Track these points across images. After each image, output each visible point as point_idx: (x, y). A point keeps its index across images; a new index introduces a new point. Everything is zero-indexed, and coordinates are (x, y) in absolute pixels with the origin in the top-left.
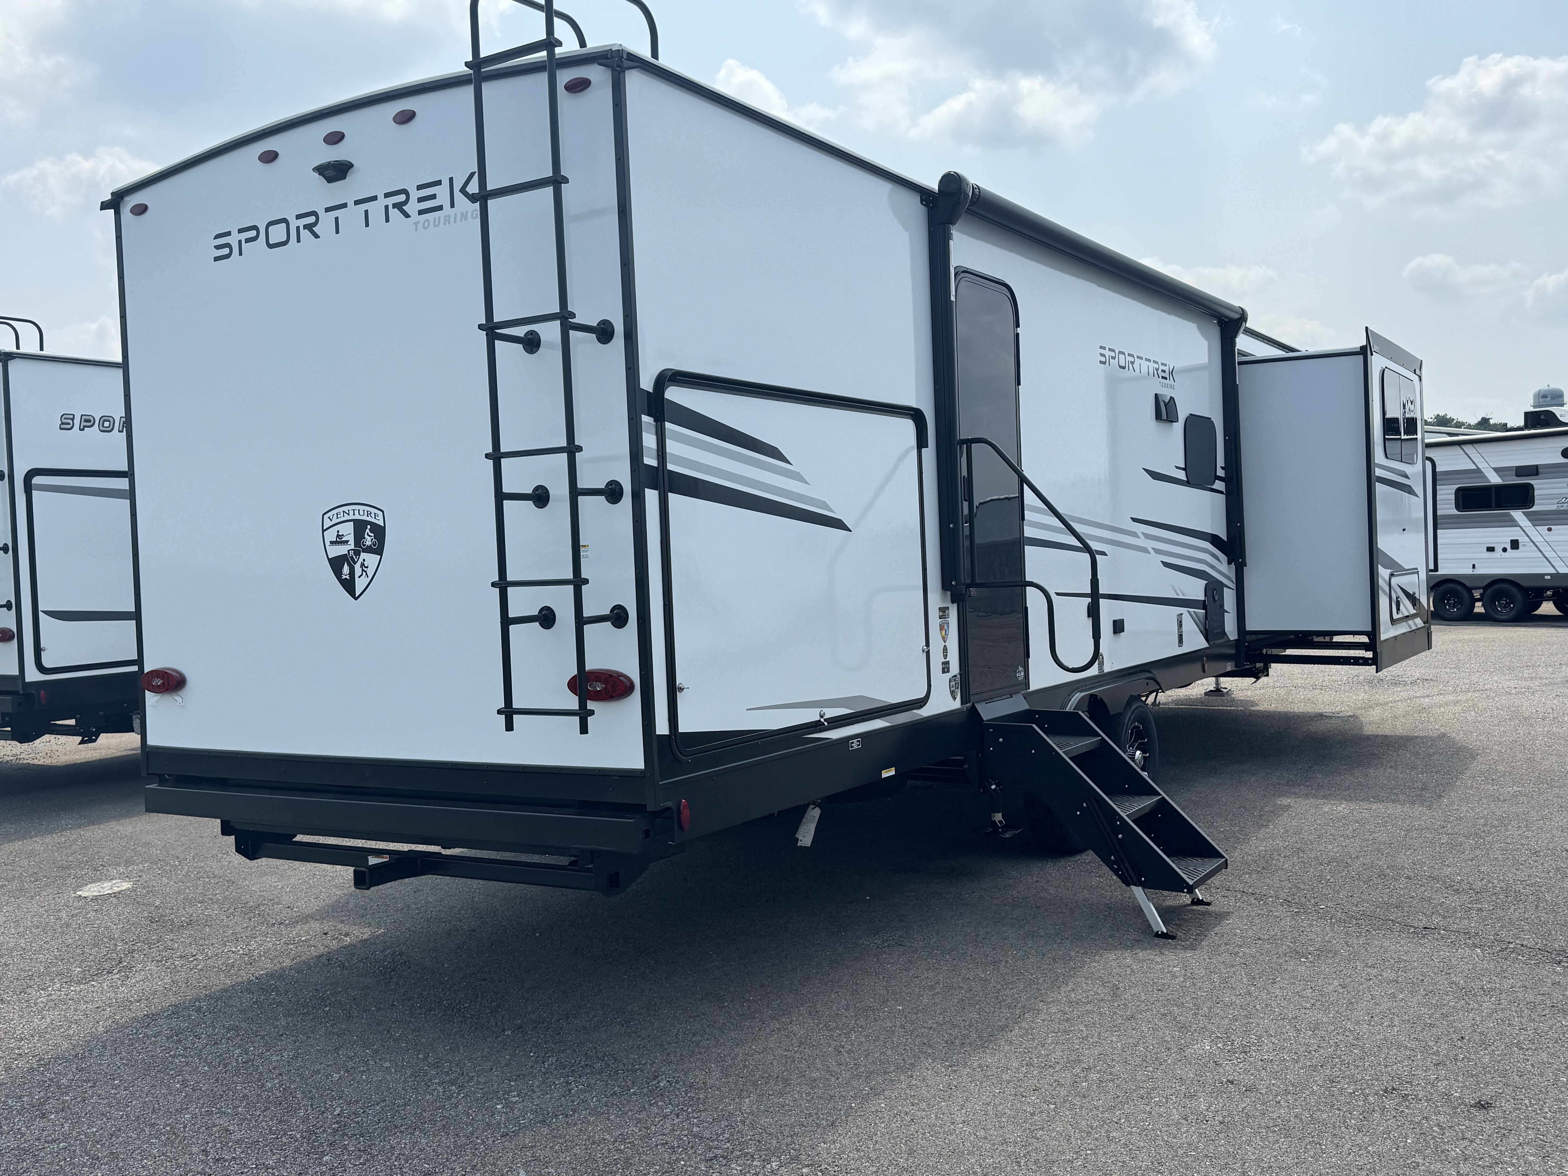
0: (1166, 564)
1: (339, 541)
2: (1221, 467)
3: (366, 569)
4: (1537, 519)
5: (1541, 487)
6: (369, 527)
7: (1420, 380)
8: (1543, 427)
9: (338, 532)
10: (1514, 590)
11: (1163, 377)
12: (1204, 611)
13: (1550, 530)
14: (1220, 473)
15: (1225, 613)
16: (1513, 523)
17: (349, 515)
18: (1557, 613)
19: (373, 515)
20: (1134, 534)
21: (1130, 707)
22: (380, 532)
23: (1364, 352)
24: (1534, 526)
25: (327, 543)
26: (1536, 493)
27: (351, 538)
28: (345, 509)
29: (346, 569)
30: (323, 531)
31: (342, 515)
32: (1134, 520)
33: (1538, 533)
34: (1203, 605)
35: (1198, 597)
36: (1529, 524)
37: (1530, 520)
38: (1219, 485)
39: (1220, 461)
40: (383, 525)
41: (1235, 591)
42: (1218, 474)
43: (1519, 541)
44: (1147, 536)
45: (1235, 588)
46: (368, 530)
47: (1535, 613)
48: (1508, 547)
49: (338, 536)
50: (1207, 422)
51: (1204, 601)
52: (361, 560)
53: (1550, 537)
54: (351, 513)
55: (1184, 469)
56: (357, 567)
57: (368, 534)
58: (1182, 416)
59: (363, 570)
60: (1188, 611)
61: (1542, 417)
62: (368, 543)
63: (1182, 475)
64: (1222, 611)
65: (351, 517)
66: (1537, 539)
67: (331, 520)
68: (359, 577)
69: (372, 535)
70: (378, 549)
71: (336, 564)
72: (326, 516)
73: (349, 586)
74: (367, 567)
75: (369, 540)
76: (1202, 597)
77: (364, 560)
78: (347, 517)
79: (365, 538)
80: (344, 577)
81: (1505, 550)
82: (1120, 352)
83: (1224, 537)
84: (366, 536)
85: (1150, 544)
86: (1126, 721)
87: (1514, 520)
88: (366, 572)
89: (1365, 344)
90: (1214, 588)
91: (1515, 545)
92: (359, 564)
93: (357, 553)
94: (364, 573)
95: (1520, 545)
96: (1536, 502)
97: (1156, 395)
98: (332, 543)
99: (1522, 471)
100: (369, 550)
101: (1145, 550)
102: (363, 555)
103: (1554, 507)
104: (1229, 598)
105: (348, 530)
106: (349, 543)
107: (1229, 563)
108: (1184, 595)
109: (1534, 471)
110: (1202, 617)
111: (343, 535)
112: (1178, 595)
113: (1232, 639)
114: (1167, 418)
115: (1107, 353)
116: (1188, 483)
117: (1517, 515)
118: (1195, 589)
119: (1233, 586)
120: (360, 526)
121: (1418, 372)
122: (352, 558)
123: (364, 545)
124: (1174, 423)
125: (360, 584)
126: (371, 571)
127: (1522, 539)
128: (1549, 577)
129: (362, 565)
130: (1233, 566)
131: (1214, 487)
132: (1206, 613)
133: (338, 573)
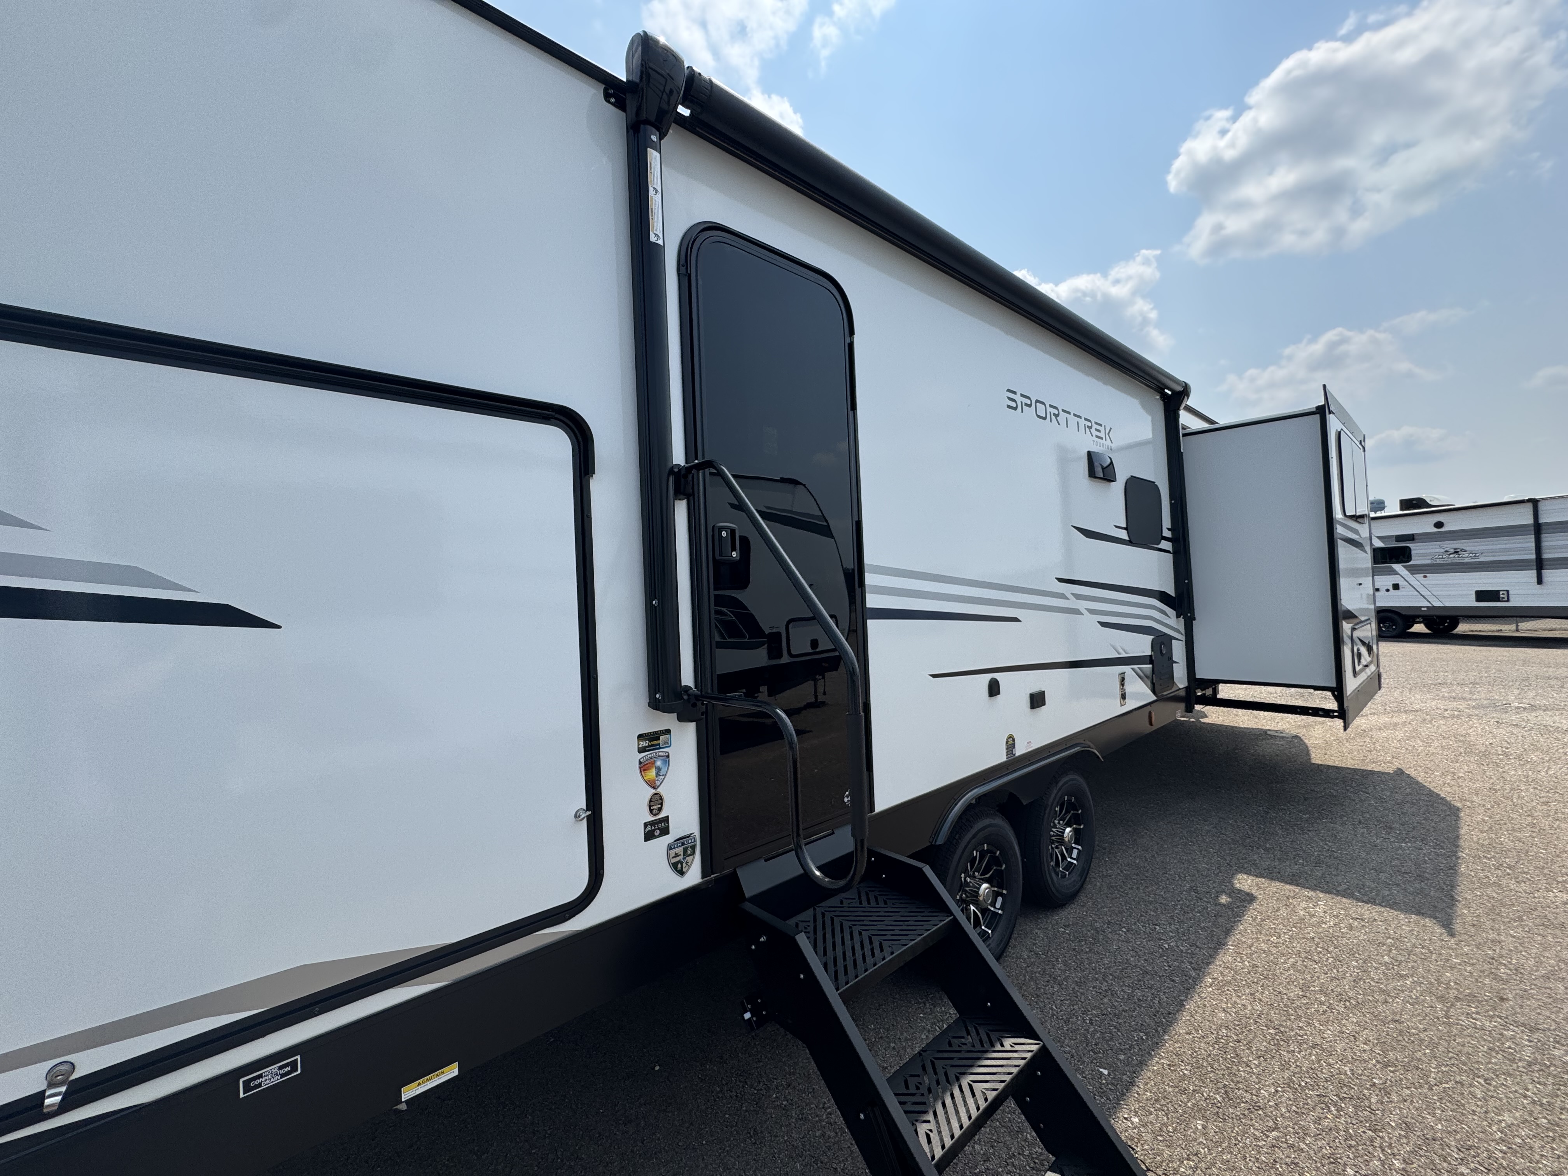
0: (1103, 624)
2: (1168, 529)
4: (1414, 570)
5: (1416, 548)
7: (1364, 451)
8: (1415, 508)
10: (1395, 617)
11: (1097, 437)
12: (1151, 666)
13: (1425, 577)
14: (1167, 533)
15: (1174, 664)
16: (1395, 573)
18: (1427, 631)
20: (1063, 596)
21: (1057, 783)
23: (1322, 412)
26: (1413, 552)
32: (1061, 580)
33: (1416, 580)
34: (1150, 660)
35: (1144, 652)
36: (1407, 572)
38: (1165, 545)
39: (1167, 522)
41: (1184, 643)
42: (1164, 535)
44: (1078, 597)
45: (1184, 639)
47: (1409, 631)
48: (1391, 588)
50: (1152, 486)
51: (1151, 656)
53: (1425, 582)
55: (1125, 529)
58: (1122, 477)
60: (1132, 669)
61: (1415, 502)
63: (1124, 535)
64: (1171, 661)
76: (1148, 652)
81: (1388, 590)
82: (1037, 401)
83: (1172, 593)
85: (1082, 605)
86: (1051, 800)
87: (1395, 571)
89: (1323, 403)
90: (1162, 642)
91: (1396, 587)
95: (1400, 587)
96: (1413, 558)
97: (1089, 453)
99: (1399, 538)
101: (1077, 612)
103: (1429, 562)
104: (1178, 651)
107: (1178, 617)
108: (1126, 653)
109: (1411, 538)
110: (1149, 672)
112: (1119, 654)
113: (1181, 686)
114: (1104, 476)
115: (1017, 397)
116: (1130, 543)
117: (1398, 567)
118: (1142, 645)
119: (1183, 638)
121: (1363, 443)
124: (1112, 483)
127: (1401, 583)
128: (1425, 609)
130: (1182, 620)
131: (1159, 546)
132: (1153, 668)
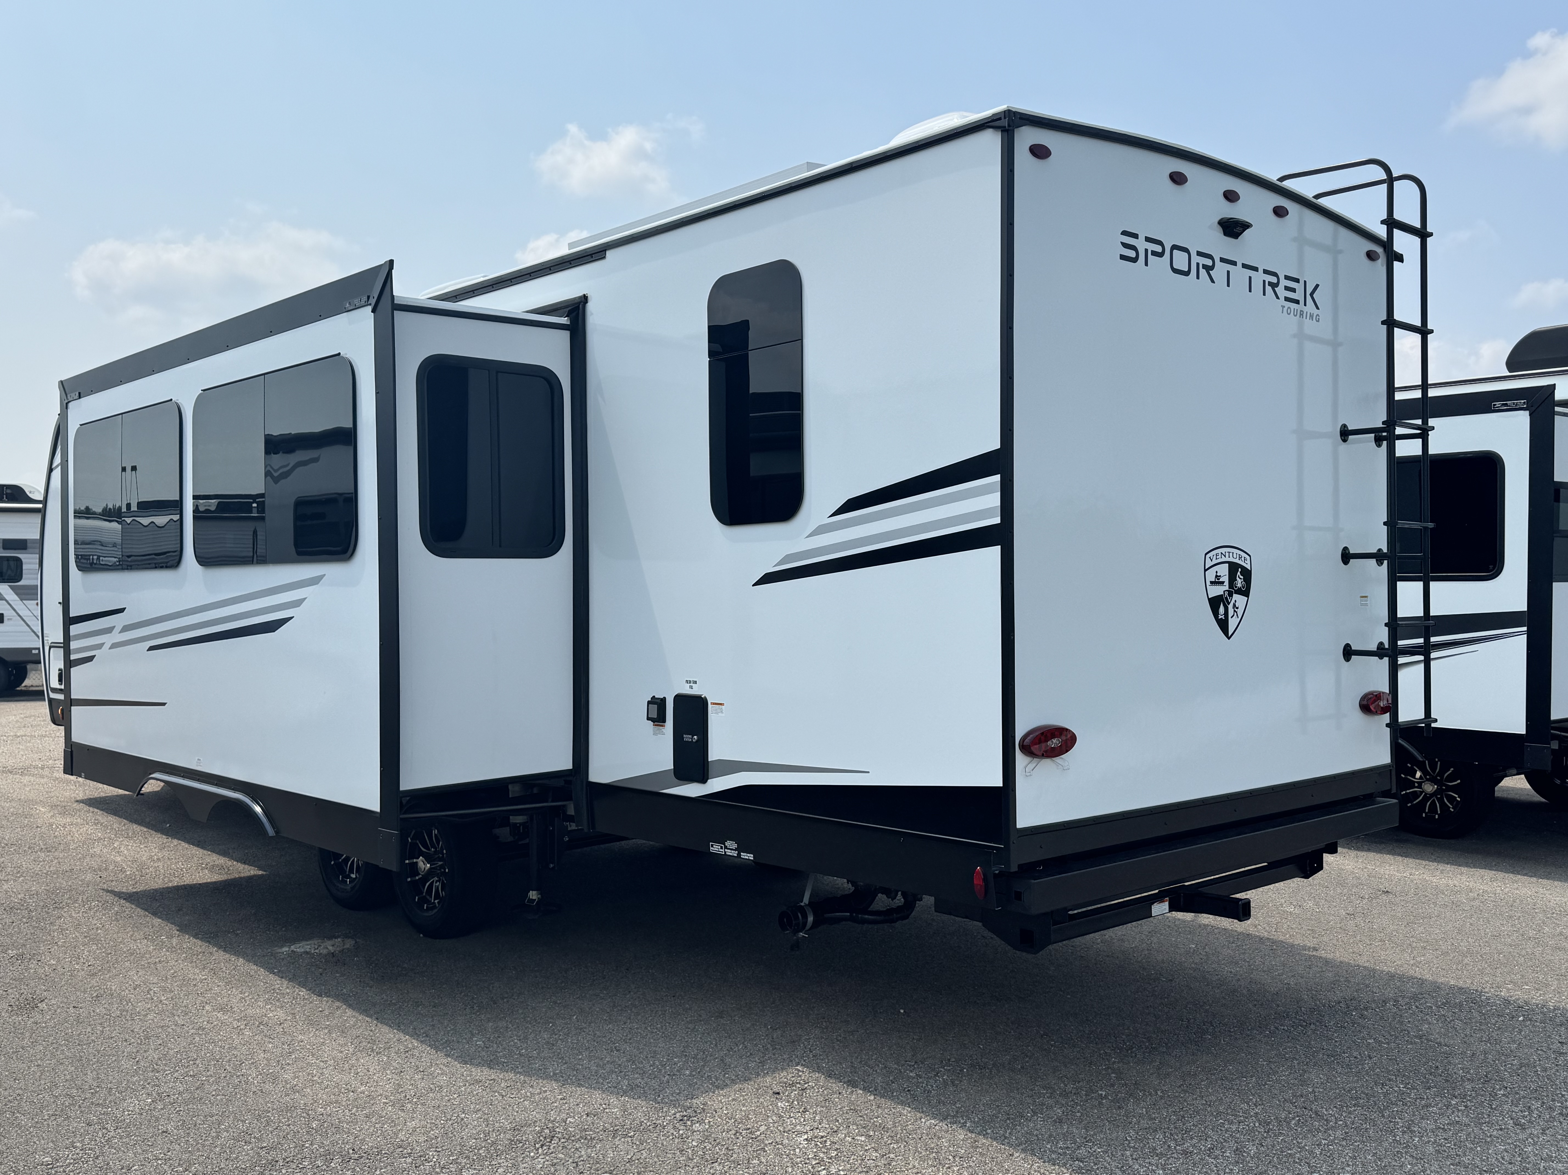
1: (1217, 582)
3: (1236, 610)
6: (1240, 570)
9: (1217, 572)
17: (1225, 556)
19: (1243, 559)
22: (1247, 574)
24: (21, 600)
25: (1208, 583)
27: (1225, 579)
28: (1223, 550)
29: (1222, 610)
30: (1205, 570)
31: (1220, 556)
37: (17, 594)
40: (1250, 569)
43: (5, 615)
46: (1239, 573)
49: (1217, 576)
52: (1233, 601)
54: (1227, 554)
56: (1230, 607)
57: (1239, 577)
59: (1235, 611)
62: (1239, 585)
65: (1227, 559)
66: (24, 612)
67: (1212, 560)
68: (1232, 617)
69: (1242, 577)
70: (1245, 592)
71: (1215, 603)
72: (1208, 556)
73: (1223, 625)
74: (1237, 608)
75: (1239, 582)
77: (1235, 601)
78: (1224, 559)
79: (1236, 580)
80: (1220, 617)
84: (1238, 578)
88: (1236, 612)
92: (1231, 604)
93: (1231, 594)
94: (1235, 614)
98: (1212, 583)
100: (1239, 592)
102: (1236, 597)
105: (1224, 570)
106: (1224, 584)
111: (1220, 576)
120: (1233, 568)
122: (1226, 598)
123: (1236, 587)
125: (1232, 623)
126: (1240, 612)
129: (1234, 605)
133: (1215, 613)
